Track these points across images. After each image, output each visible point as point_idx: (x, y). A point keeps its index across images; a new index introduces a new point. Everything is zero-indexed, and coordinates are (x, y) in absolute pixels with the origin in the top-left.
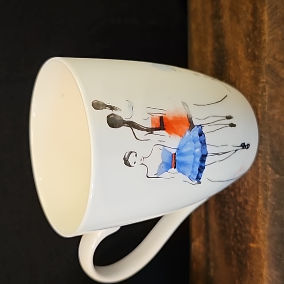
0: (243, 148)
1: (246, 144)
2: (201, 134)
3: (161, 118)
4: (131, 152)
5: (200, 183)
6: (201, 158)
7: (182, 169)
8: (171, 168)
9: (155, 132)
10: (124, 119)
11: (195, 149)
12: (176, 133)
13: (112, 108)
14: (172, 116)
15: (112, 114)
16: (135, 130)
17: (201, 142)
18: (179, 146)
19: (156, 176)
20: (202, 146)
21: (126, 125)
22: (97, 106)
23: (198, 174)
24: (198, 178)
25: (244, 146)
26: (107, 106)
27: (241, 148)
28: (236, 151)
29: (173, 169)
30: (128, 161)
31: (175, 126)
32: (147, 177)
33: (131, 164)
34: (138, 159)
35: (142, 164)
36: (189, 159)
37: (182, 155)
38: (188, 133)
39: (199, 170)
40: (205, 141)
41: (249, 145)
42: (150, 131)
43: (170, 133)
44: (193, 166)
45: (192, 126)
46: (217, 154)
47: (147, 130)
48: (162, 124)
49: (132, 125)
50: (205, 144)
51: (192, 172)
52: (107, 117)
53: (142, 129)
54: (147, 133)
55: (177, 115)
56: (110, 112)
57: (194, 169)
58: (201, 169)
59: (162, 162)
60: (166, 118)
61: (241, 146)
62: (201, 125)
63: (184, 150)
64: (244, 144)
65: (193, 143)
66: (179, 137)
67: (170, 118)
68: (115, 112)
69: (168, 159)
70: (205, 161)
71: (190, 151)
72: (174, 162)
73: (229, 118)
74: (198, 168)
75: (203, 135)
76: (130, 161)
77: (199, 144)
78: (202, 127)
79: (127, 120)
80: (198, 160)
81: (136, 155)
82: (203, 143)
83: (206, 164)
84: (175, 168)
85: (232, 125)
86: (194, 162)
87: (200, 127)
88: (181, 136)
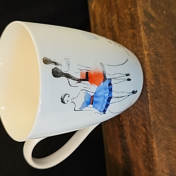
0: (133, 93)
1: (135, 91)
2: (110, 84)
3: (87, 73)
4: (66, 94)
5: (105, 113)
6: (108, 99)
7: (96, 105)
8: (90, 104)
9: (82, 82)
10: (63, 72)
11: (105, 94)
12: (95, 83)
13: (56, 63)
14: (93, 72)
15: (55, 68)
16: (70, 80)
17: (109, 89)
18: (96, 91)
19: (80, 109)
20: (110, 92)
21: (64, 76)
22: (46, 61)
23: (105, 109)
24: (104, 111)
25: (134, 92)
26: (53, 62)
27: (132, 93)
28: (129, 95)
29: (91, 105)
30: (63, 100)
31: (95, 79)
32: (75, 110)
33: (65, 102)
34: (69, 99)
35: (72, 102)
36: (101, 100)
37: (97, 97)
38: (102, 84)
39: (106, 106)
40: (112, 89)
41: (137, 91)
42: (79, 81)
43: (91, 83)
44: (103, 104)
45: (105, 79)
46: (117, 97)
47: (77, 80)
48: (87, 77)
49: (68, 76)
50: (112, 91)
51: (101, 107)
52: (52, 70)
53: (74, 79)
54: (78, 82)
55: (96, 71)
56: (54, 66)
58: (107, 106)
59: (84, 101)
60: (90, 73)
61: (132, 92)
62: (110, 79)
63: (99, 94)
64: (134, 91)
65: (104, 90)
66: (96, 85)
67: (92, 73)
68: (58, 67)
69: (88, 100)
70: (110, 101)
71: (102, 95)
72: (91, 101)
73: (127, 75)
74: (105, 105)
75: (111, 85)
76: (65, 100)
77: (108, 91)
78: (111, 80)
79: (65, 73)
80: (106, 100)
81: (69, 96)
82: (111, 90)
83: (110, 103)
85: (129, 80)
86: (104, 101)
87: (110, 80)
88: (98, 85)
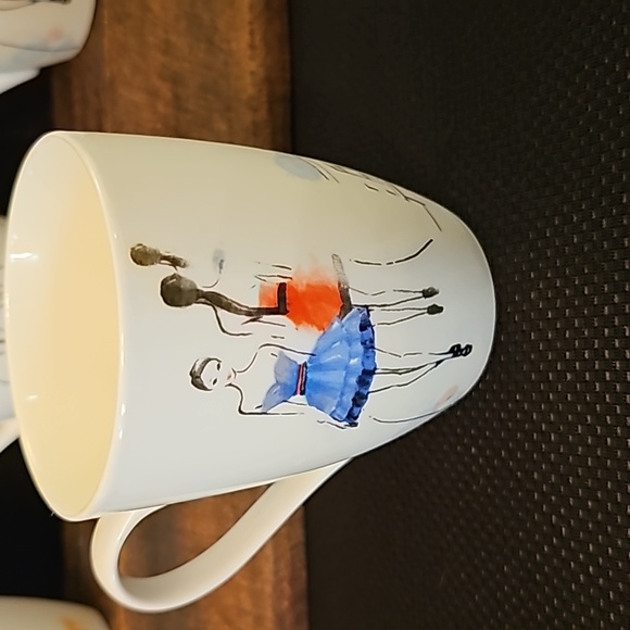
0: (454, 356)
1: (463, 346)
2: (365, 325)
3: (282, 287)
4: (210, 360)
5: (356, 425)
6: (360, 377)
7: (317, 397)
8: (295, 393)
9: (265, 318)
10: (199, 288)
11: (351, 357)
12: (311, 322)
13: (175, 262)
14: (305, 282)
15: (173, 277)
16: (221, 312)
17: (363, 343)
18: (316, 349)
19: (259, 410)
20: (365, 352)
21: (203, 300)
22: (142, 257)
23: (352, 409)
24: (352, 419)
25: (457, 351)
26: (165, 258)
27: (451, 355)
28: (438, 363)
29: (298, 395)
30: (199, 377)
31: (309, 307)
32: (241, 412)
33: (205, 384)
34: (222, 376)
35: (230, 385)
36: (335, 378)
37: (319, 367)
38: (336, 324)
39: (354, 400)
40: (372, 341)
41: (469, 348)
42: (255, 314)
43: (297, 322)
44: (342, 394)
45: (346, 306)
46: (394, 372)
47: (248, 314)
48: (283, 302)
49: (215, 300)
50: (373, 347)
51: (339, 404)
52: (162, 283)
53: (237, 311)
54: (249, 318)
55: (315, 280)
56: (169, 270)
57: (344, 398)
58: (359, 400)
59: (274, 382)
60: (292, 288)
61: (452, 350)
62: (366, 307)
63: (327, 359)
64: (459, 346)
65: (345, 343)
66: (315, 329)
67: (301, 288)
68: (180, 271)
69: (288, 377)
70: (368, 384)
71: (337, 362)
72: (300, 382)
73: (428, 294)
74: (352, 396)
75: (370, 329)
76: (205, 378)
77: (360, 348)
78: (368, 311)
79: (205, 290)
80: (353, 380)
81: (219, 366)
82: (369, 345)
83: (370, 390)
84: (302, 393)
85: (435, 310)
86: (345, 384)
87: (365, 312)
88: (321, 328)
